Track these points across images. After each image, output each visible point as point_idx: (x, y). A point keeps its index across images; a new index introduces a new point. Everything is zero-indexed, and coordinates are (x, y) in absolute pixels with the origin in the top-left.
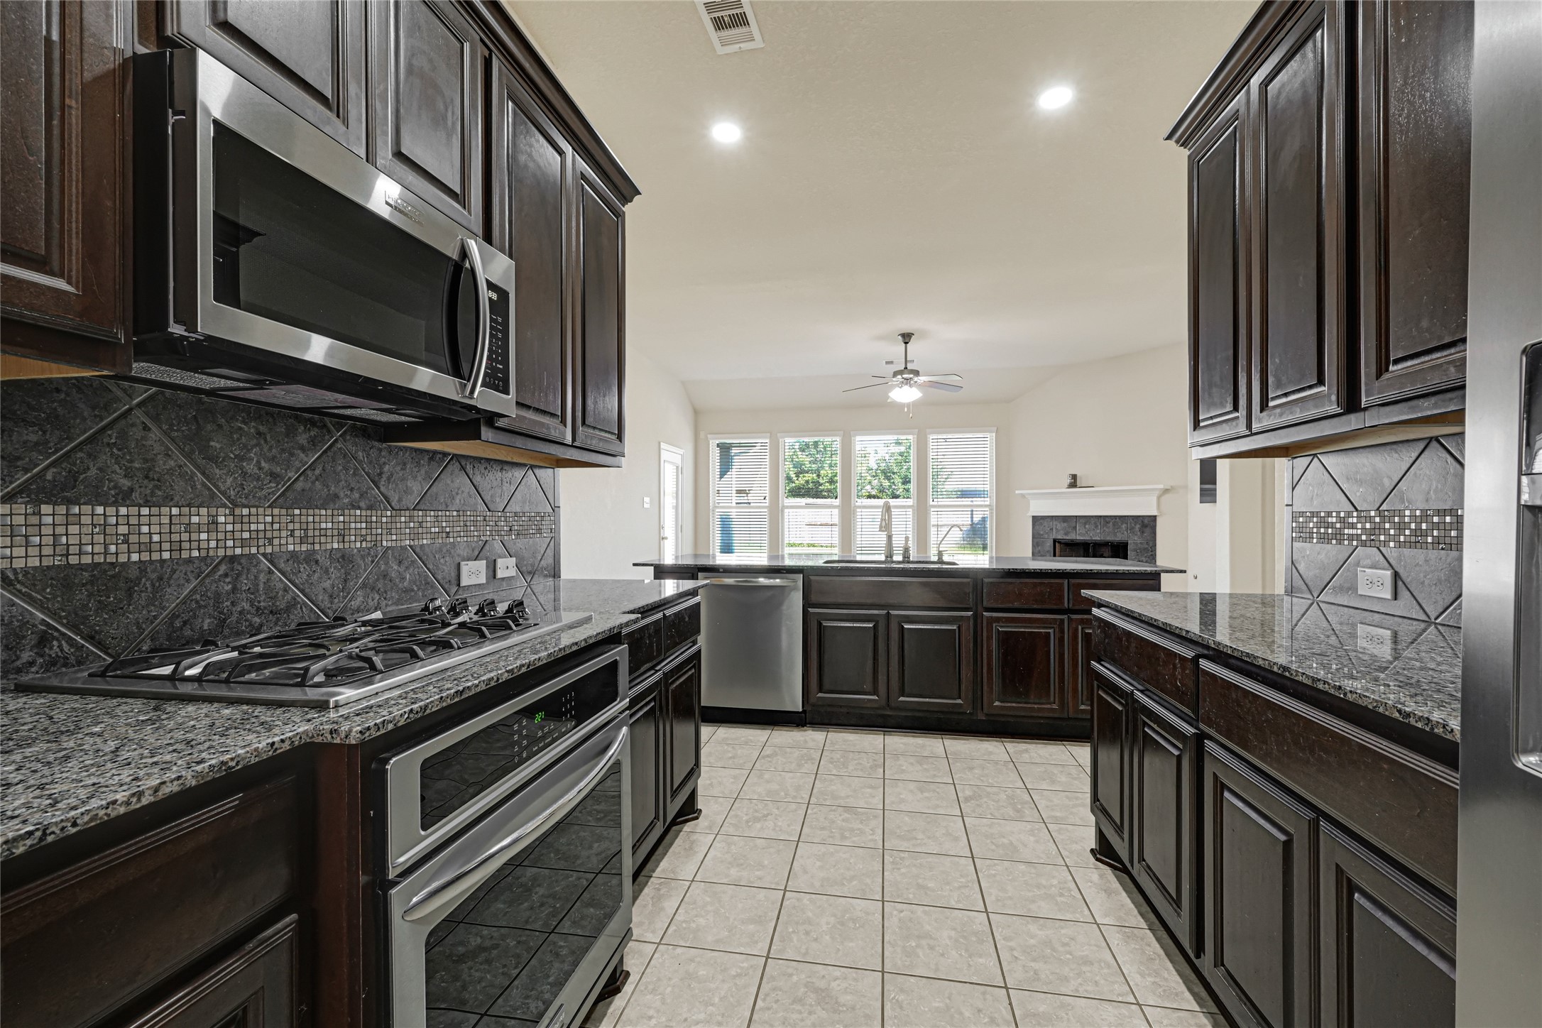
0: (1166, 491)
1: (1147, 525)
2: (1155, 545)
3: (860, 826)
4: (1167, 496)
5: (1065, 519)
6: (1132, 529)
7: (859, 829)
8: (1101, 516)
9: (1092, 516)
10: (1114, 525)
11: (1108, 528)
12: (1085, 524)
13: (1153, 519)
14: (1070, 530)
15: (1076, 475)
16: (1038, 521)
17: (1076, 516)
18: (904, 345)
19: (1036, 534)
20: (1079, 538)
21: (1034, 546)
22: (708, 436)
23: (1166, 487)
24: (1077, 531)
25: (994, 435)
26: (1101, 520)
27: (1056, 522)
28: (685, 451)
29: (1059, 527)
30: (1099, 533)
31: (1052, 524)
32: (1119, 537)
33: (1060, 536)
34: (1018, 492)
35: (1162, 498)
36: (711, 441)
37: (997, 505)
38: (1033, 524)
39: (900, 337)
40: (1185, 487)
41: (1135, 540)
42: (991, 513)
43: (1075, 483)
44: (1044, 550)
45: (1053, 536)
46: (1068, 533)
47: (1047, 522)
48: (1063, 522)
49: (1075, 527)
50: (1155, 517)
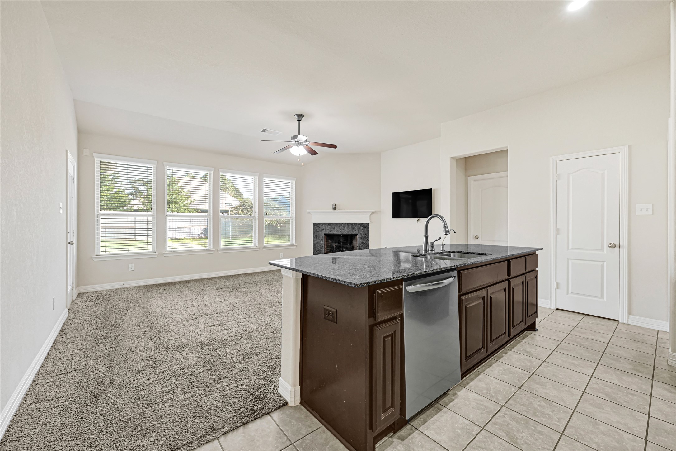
0: (373, 213)
1: (365, 227)
2: (369, 235)
3: (551, 413)
4: (373, 215)
5: (330, 224)
6: (359, 228)
7: (548, 415)
8: (346, 223)
9: (342, 223)
10: (352, 227)
11: (350, 228)
12: (339, 226)
14: (332, 229)
15: (336, 204)
16: (316, 225)
17: (335, 223)
18: (298, 121)
19: (315, 232)
20: (336, 233)
21: (314, 237)
22: (94, 154)
23: (374, 211)
24: (336, 230)
25: (294, 182)
26: (347, 225)
27: (326, 226)
28: (75, 164)
29: (327, 228)
30: (345, 231)
31: (324, 227)
32: (354, 232)
33: (327, 232)
34: (308, 211)
35: (372, 215)
36: (96, 159)
37: (296, 217)
38: (314, 227)
39: (296, 116)
40: (380, 212)
41: (361, 233)
42: (292, 221)
43: (336, 208)
44: (319, 239)
45: (324, 232)
46: (331, 231)
47: (321, 225)
48: (329, 226)
49: (334, 228)
50: (369, 223)
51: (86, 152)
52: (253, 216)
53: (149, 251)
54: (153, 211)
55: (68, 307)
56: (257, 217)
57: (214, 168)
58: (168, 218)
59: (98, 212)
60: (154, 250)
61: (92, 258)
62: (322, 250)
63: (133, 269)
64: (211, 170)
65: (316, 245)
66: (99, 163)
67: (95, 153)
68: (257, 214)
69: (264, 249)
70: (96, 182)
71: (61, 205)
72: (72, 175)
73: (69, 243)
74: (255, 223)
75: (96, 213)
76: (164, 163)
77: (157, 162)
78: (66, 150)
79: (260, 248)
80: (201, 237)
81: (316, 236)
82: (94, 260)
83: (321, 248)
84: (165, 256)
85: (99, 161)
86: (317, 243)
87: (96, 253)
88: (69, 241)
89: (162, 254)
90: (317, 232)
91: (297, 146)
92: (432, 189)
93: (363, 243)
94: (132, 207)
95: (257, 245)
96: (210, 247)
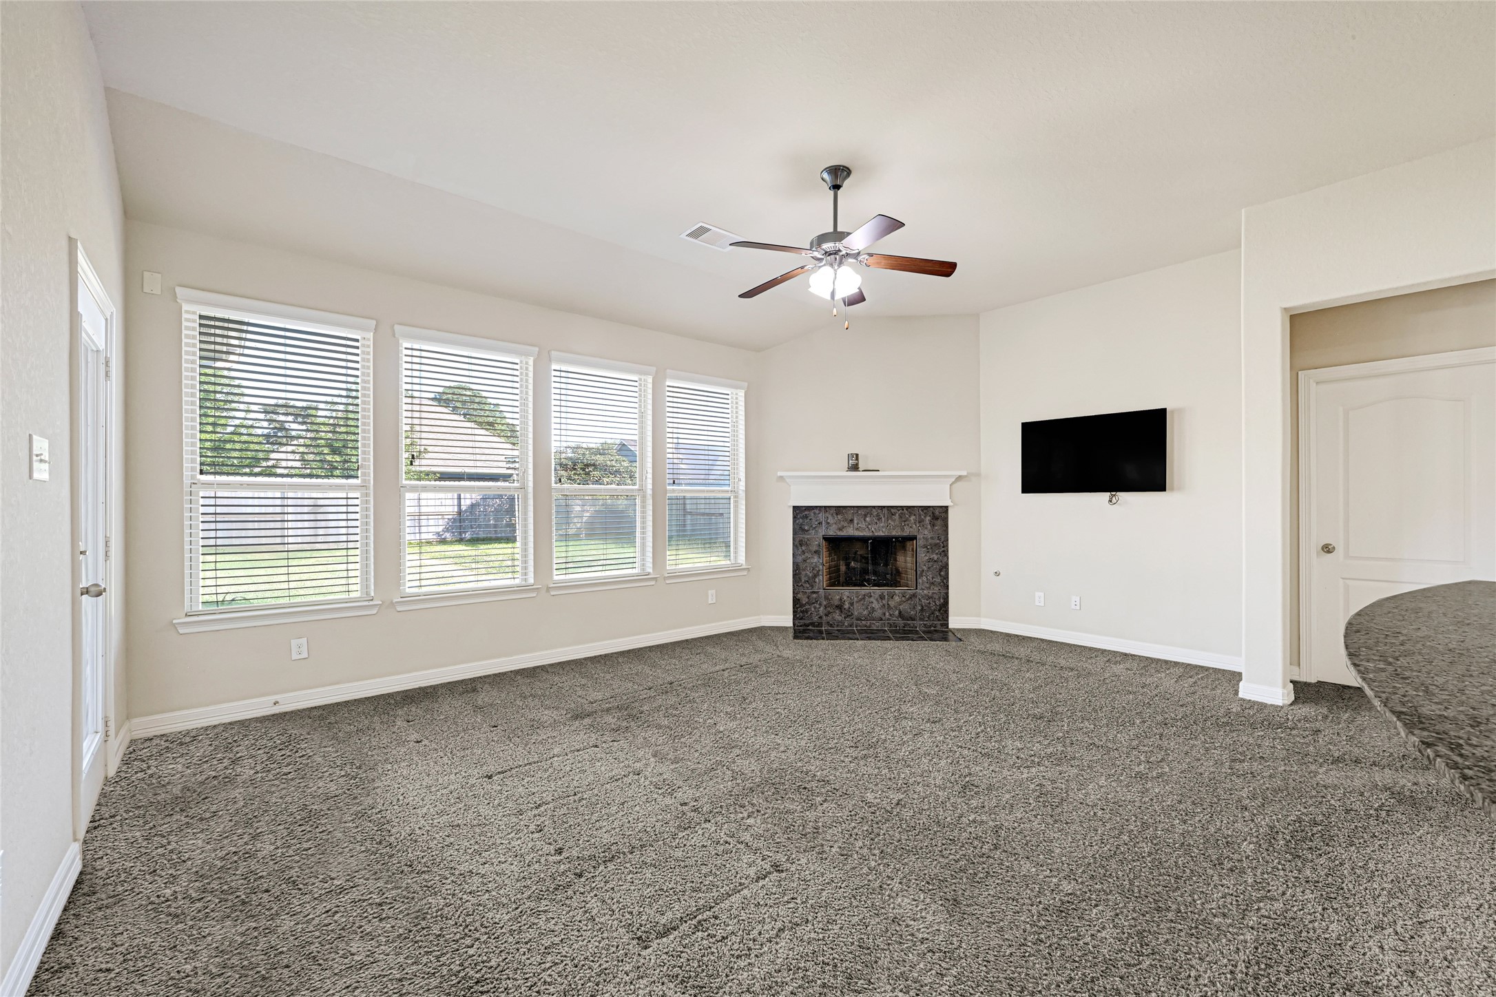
0: (959, 478)
1: (939, 516)
2: (947, 540)
4: (959, 484)
5: (839, 510)
6: (921, 521)
8: (884, 507)
9: (874, 507)
10: (900, 517)
11: (894, 521)
12: (865, 516)
13: (945, 509)
14: (846, 524)
15: (857, 455)
16: (800, 513)
17: (854, 507)
18: (832, 193)
19: (798, 530)
20: (857, 533)
21: (796, 546)
22: (178, 290)
23: (964, 473)
24: (855, 525)
25: (742, 393)
26: (885, 511)
27: (827, 515)
28: (114, 309)
29: (831, 520)
30: (883, 527)
31: (822, 516)
32: (907, 532)
33: (832, 532)
34: (779, 474)
35: (954, 485)
36: (185, 307)
37: (747, 491)
38: (795, 517)
39: (826, 176)
40: (978, 475)
41: (925, 534)
42: (736, 502)
43: (857, 464)
44: (810, 551)
45: (822, 532)
46: (843, 527)
47: (815, 513)
48: (837, 514)
49: (852, 521)
50: (947, 507)
51: (153, 283)
52: (636, 487)
53: (353, 595)
54: (364, 474)
55: (82, 834)
56: (649, 492)
57: (537, 349)
58: (408, 495)
59: (193, 477)
60: (368, 594)
61: (174, 625)
62: (817, 580)
63: (305, 655)
64: (527, 355)
65: (802, 566)
66: (194, 321)
67: (180, 286)
68: (650, 481)
69: (667, 582)
70: (184, 382)
71: (41, 445)
72: (102, 346)
73: (86, 591)
74: (644, 507)
75: (187, 481)
76: (396, 327)
77: (374, 322)
78: (70, 238)
79: (657, 580)
80: (444, 539)
81: (799, 543)
82: (181, 631)
83: (815, 576)
84: (399, 609)
85: (194, 313)
86: (805, 561)
87: (187, 609)
88: (84, 584)
89: (392, 604)
90: (804, 531)
91: (831, 265)
92: (1165, 409)
93: (930, 560)
94: (273, 467)
95: (650, 570)
96: (526, 580)
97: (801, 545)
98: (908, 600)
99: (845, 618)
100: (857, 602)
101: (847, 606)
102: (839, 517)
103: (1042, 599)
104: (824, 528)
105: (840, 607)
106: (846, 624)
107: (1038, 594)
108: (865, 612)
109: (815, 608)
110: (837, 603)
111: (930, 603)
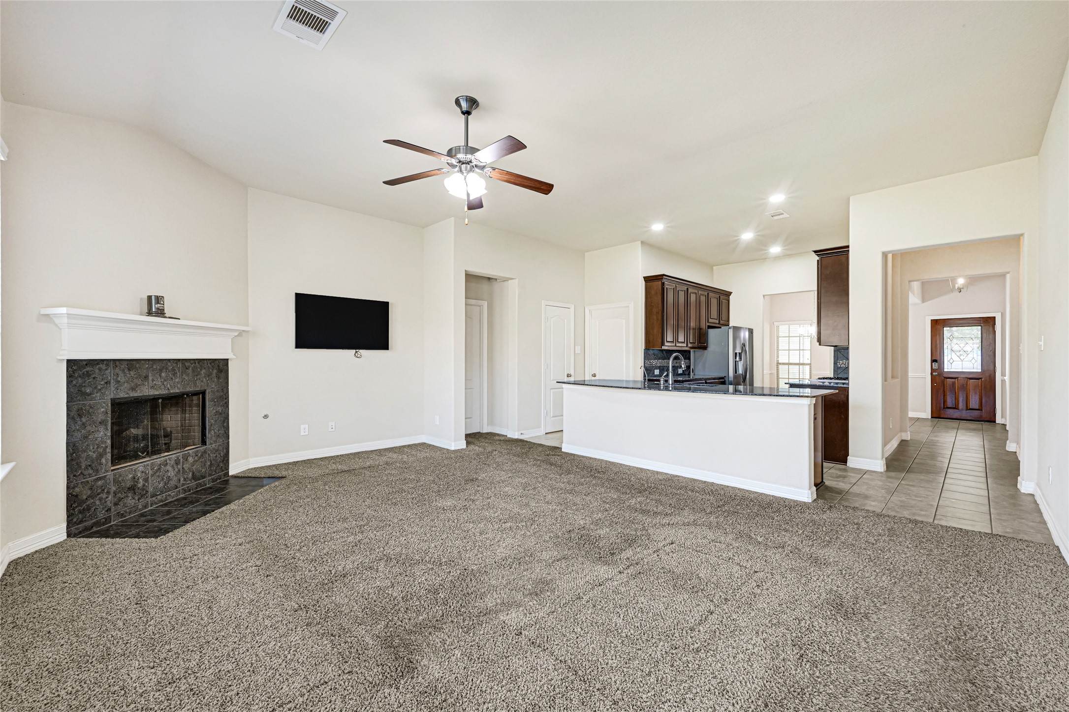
5: (131, 364)
6: (210, 374)
8: (179, 360)
9: (169, 360)
10: (193, 371)
11: (188, 375)
12: (161, 371)
13: (226, 361)
14: (140, 382)
15: (163, 298)
16: (78, 369)
17: (147, 360)
18: (464, 115)
19: (75, 394)
20: (153, 392)
21: (73, 418)
24: (150, 382)
26: (180, 365)
27: (117, 371)
29: (121, 378)
30: (178, 383)
31: (109, 374)
32: (198, 386)
33: (123, 394)
35: (234, 339)
38: (69, 376)
41: (212, 387)
43: (163, 309)
44: (92, 423)
45: (111, 394)
46: (137, 386)
47: (100, 369)
48: (129, 370)
49: (146, 377)
50: (228, 359)
62: (103, 461)
65: (82, 445)
81: (77, 414)
83: (101, 455)
86: (85, 437)
90: (84, 394)
93: (216, 413)
97: (80, 416)
98: (200, 458)
99: (138, 500)
100: (152, 475)
101: (141, 484)
102: (132, 373)
103: (307, 430)
104: (113, 389)
105: (133, 489)
106: (140, 507)
107: (302, 426)
108: (161, 485)
109: (100, 499)
110: (129, 484)
111: (216, 456)
